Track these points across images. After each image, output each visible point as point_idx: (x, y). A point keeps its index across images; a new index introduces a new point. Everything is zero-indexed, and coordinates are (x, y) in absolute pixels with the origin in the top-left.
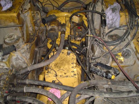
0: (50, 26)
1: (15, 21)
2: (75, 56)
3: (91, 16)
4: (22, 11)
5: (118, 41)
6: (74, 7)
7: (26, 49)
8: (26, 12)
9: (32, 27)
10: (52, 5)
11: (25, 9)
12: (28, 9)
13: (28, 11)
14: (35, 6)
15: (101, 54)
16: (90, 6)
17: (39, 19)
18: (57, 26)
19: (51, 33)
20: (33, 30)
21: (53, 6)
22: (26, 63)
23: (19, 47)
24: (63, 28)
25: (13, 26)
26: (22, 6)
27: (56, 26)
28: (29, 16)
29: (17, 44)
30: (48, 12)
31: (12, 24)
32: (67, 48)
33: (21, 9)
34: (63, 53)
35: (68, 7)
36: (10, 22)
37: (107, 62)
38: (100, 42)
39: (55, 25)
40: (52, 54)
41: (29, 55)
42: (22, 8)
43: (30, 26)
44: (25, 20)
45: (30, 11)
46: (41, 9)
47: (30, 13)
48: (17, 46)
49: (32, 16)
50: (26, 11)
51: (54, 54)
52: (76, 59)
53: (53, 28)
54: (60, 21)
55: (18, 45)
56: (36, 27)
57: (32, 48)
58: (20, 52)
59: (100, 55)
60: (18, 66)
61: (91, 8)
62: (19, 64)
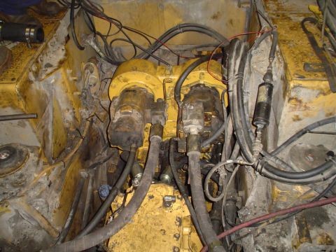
0: (118, 112)
1: (17, 104)
2: (186, 208)
3: (235, 86)
4: (36, 74)
5: (318, 174)
6: (193, 46)
7: (46, 185)
8: (51, 73)
9: (71, 111)
10: (131, 42)
11: (49, 65)
12: (55, 64)
13: (55, 70)
14: (82, 49)
15: (264, 202)
16: (234, 53)
17: (95, 85)
18: (139, 110)
19: (121, 132)
20: (75, 118)
21: (135, 46)
22: (44, 229)
23: (25, 181)
24: (157, 114)
25: (10, 118)
26: (37, 59)
27: (135, 112)
28: (59, 83)
29: (19, 173)
30: (123, 60)
31: (9, 111)
32: (167, 177)
33: (34, 68)
34: (151, 197)
35: (177, 46)
36: (4, 107)
37: (282, 229)
38: (264, 170)
39: (133, 107)
40: (120, 200)
41: (58, 199)
42: (37, 62)
43: (65, 108)
44: (48, 94)
45: (61, 70)
46: (101, 54)
47: (64, 76)
48: (20, 180)
49: (70, 82)
50: (49, 70)
51: (125, 200)
52: (189, 219)
53: (128, 118)
54: (150, 91)
55: (22, 176)
56: (84, 110)
57: (68, 174)
58: (26, 197)
59: (261, 204)
60: (22, 237)
61: (236, 59)
62: (25, 231)
